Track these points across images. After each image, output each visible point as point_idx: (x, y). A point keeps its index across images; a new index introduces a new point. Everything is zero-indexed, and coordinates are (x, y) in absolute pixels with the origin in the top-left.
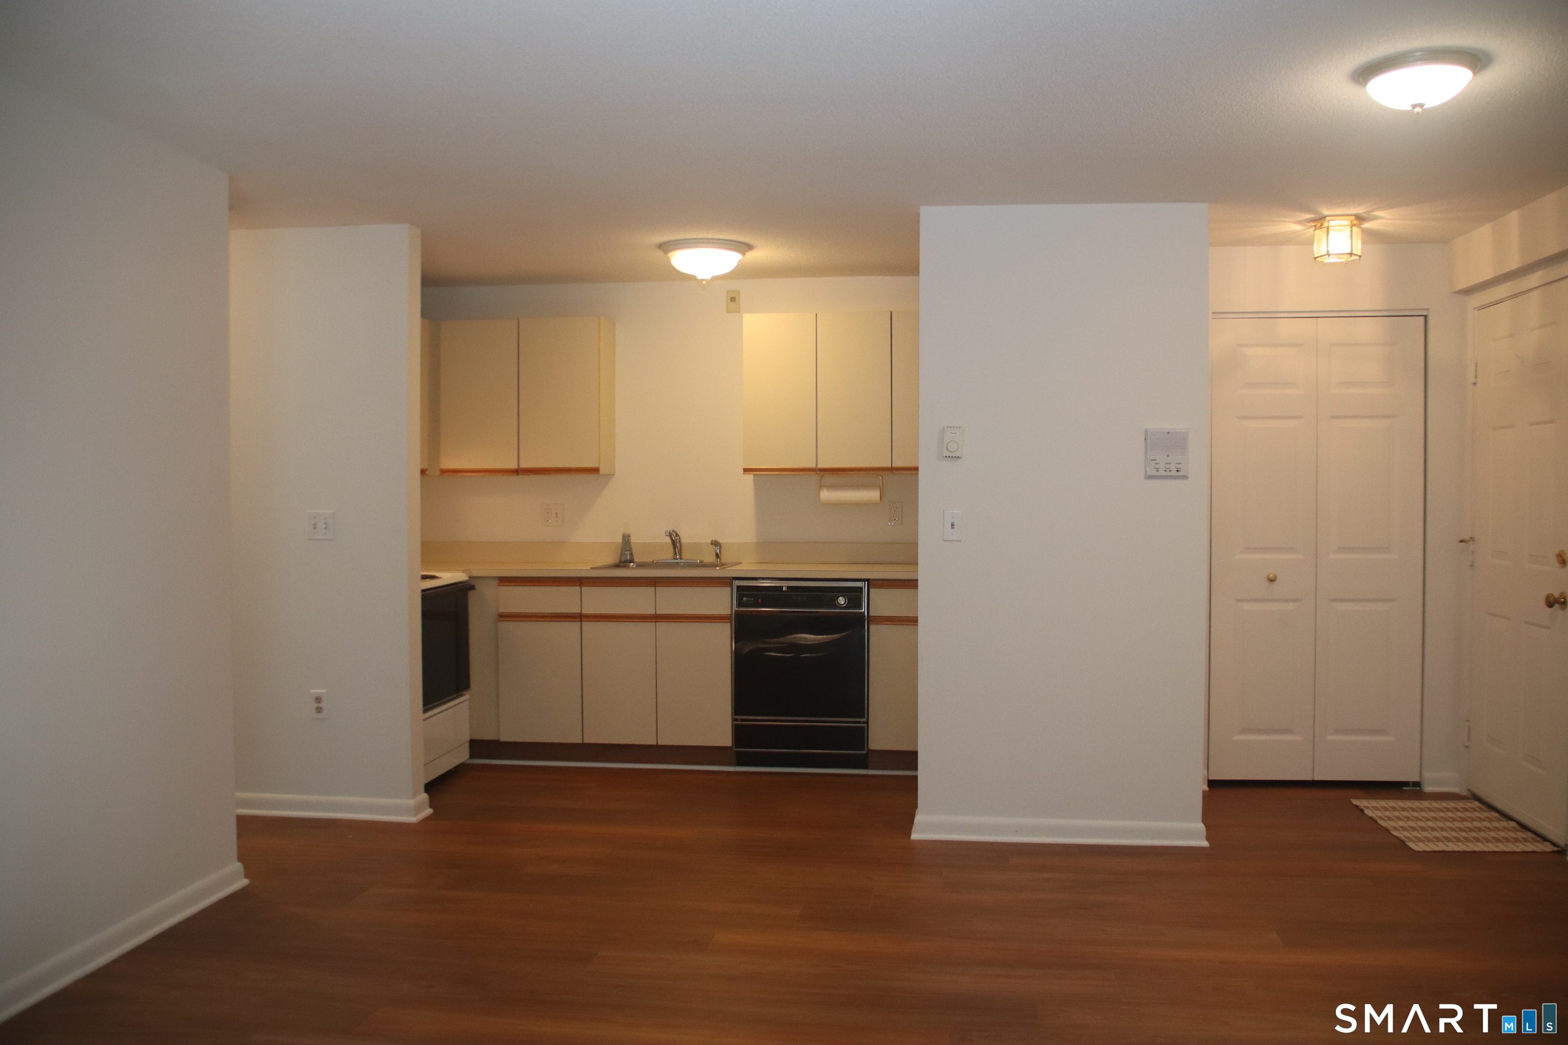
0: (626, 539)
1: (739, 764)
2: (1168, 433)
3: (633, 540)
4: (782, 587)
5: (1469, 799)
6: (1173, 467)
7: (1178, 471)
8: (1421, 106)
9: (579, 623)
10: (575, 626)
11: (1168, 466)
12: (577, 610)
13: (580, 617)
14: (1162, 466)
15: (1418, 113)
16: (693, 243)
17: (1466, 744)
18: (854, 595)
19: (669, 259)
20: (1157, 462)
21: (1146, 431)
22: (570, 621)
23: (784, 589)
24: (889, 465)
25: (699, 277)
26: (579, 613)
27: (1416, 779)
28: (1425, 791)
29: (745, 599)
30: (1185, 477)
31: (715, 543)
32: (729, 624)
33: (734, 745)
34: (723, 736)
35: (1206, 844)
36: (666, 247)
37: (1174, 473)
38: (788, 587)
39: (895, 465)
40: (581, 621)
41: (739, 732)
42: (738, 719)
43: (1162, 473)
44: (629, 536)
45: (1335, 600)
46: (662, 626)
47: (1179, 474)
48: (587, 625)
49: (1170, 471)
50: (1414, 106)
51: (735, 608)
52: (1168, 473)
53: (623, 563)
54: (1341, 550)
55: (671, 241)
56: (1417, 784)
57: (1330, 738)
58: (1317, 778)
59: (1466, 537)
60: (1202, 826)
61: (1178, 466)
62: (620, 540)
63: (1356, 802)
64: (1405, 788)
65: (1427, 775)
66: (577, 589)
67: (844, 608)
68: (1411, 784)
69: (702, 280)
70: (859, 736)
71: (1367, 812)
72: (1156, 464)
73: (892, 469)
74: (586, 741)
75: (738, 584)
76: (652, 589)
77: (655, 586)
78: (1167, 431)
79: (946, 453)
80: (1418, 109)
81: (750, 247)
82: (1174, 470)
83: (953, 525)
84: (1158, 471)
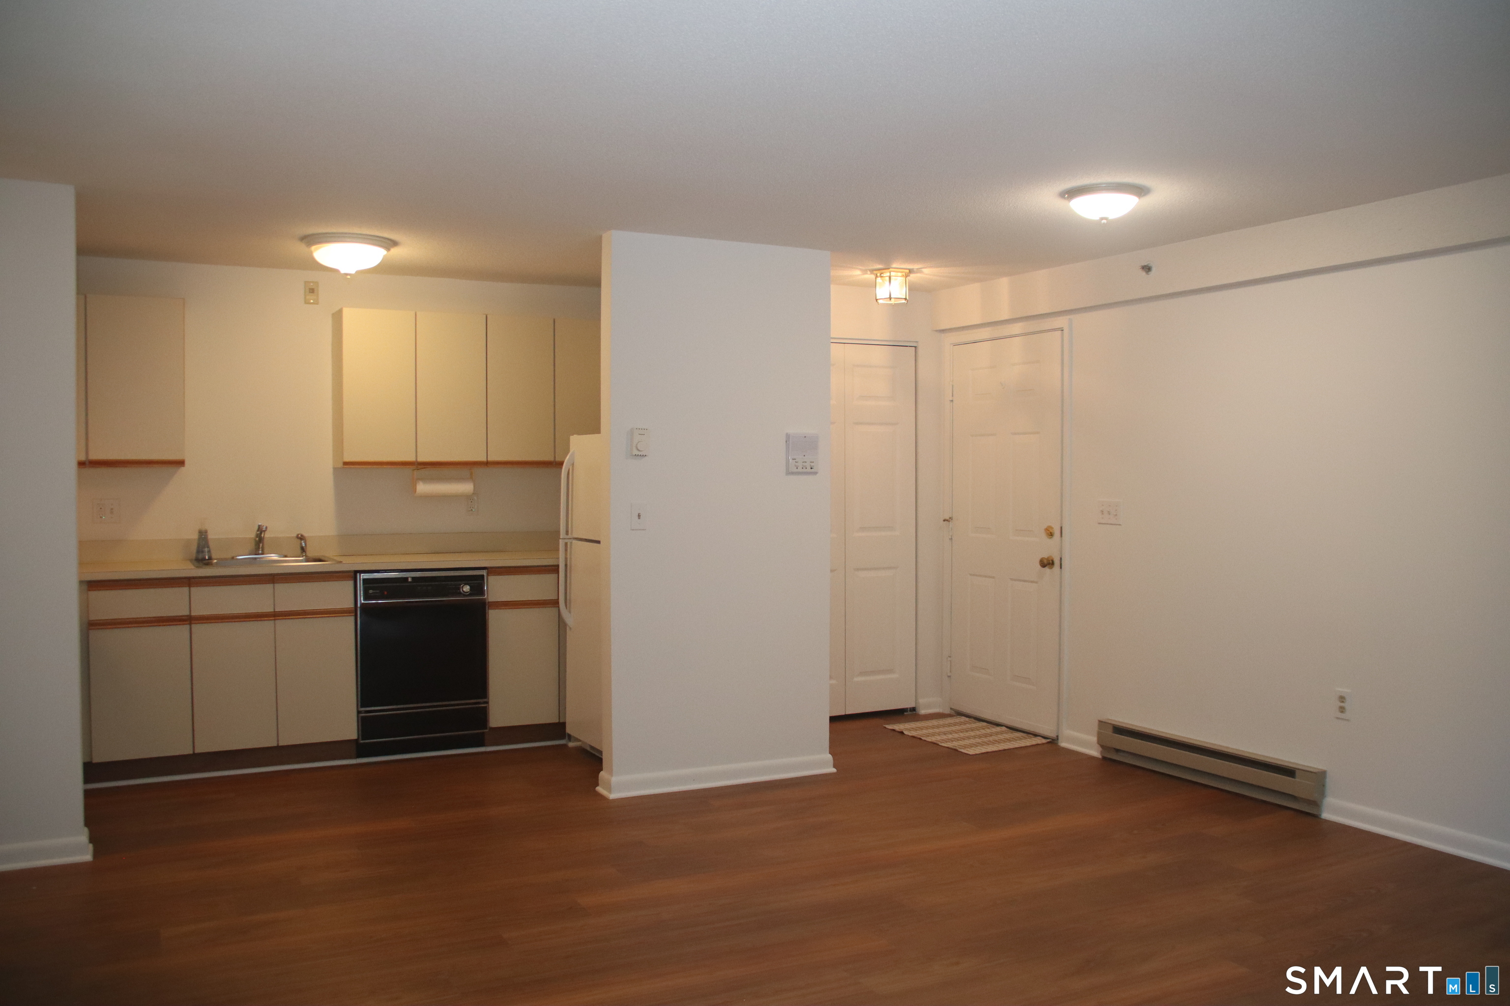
0: (203, 535)
1: (359, 756)
2: (805, 437)
3: (211, 536)
4: (407, 579)
5: (954, 716)
6: (808, 465)
7: (811, 468)
8: (1106, 219)
9: (188, 627)
10: (184, 629)
11: (804, 464)
12: (186, 612)
13: (189, 620)
14: (800, 465)
15: (1104, 223)
16: (339, 237)
17: (949, 675)
18: (477, 583)
19: (311, 253)
20: (796, 461)
21: (788, 436)
22: (177, 625)
23: (410, 580)
24: (484, 459)
25: (343, 271)
26: (187, 616)
27: (913, 705)
28: (920, 714)
29: (371, 591)
30: (816, 473)
31: (301, 538)
32: (352, 619)
33: (360, 737)
34: (349, 731)
35: (834, 770)
36: (312, 240)
37: (809, 470)
38: (413, 578)
39: (490, 459)
40: (190, 624)
41: (366, 725)
42: (364, 713)
43: (800, 470)
44: (206, 532)
45: (858, 570)
46: (282, 625)
47: (812, 470)
48: (197, 628)
49: (806, 468)
50: (1102, 219)
51: (361, 600)
52: (804, 470)
53: (202, 560)
54: (863, 529)
55: (317, 234)
56: (913, 709)
57: (856, 679)
58: (848, 712)
59: (947, 518)
60: (830, 756)
61: (812, 464)
62: (195, 536)
63: (890, 727)
64: (905, 713)
65: (921, 701)
66: (185, 590)
67: (470, 595)
68: (909, 710)
69: (347, 274)
70: (481, 716)
71: (906, 732)
72: (796, 462)
73: (487, 464)
74: (197, 751)
75: (365, 577)
76: (271, 585)
77: (274, 583)
78: (804, 436)
79: (636, 452)
80: (1104, 221)
81: (394, 243)
82: (809, 468)
83: (639, 516)
84: (797, 468)
